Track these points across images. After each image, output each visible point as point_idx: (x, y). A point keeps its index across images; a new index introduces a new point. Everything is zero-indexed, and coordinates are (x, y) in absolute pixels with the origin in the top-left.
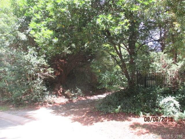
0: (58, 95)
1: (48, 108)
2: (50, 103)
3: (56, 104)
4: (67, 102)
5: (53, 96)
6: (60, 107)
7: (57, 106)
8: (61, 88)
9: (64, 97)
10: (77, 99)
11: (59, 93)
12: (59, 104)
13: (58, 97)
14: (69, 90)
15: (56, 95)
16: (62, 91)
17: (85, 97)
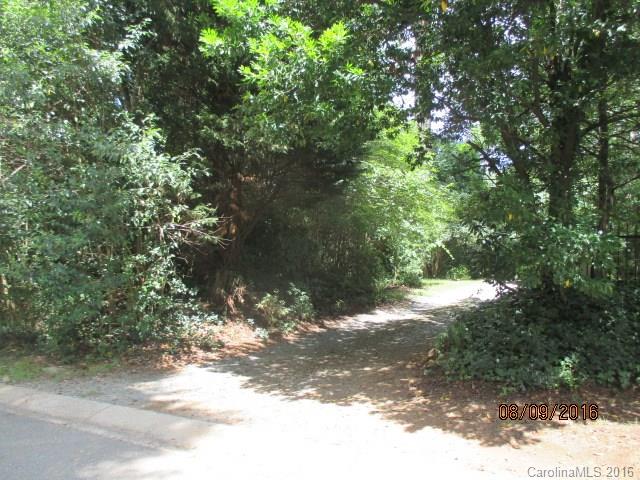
0: (225, 313)
1: (210, 368)
2: (206, 348)
3: (229, 349)
4: (265, 342)
5: (209, 319)
6: (256, 361)
7: (239, 358)
8: (238, 286)
9: (251, 320)
10: (296, 329)
11: (228, 306)
12: (243, 352)
13: (225, 323)
14: (269, 295)
15: (220, 314)
16: (244, 297)
17: (316, 323)
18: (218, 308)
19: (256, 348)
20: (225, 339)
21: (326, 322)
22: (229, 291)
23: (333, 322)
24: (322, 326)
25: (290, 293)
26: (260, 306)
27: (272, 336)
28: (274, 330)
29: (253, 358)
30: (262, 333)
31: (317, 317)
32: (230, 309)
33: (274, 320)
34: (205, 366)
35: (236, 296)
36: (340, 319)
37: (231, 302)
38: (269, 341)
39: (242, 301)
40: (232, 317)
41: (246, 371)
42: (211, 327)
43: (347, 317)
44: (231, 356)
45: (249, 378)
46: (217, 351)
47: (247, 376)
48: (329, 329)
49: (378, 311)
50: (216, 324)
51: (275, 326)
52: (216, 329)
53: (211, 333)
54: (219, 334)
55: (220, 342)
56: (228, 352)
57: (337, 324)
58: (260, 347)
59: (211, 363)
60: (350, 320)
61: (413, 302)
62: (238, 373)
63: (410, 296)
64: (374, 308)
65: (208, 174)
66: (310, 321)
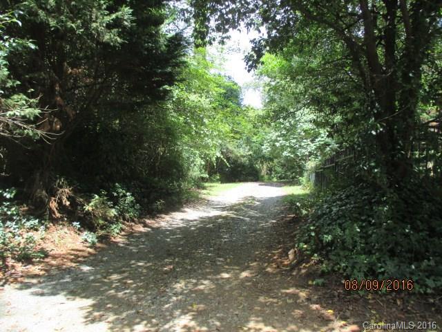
0: (47, 217)
1: (33, 290)
3: (54, 257)
5: (28, 224)
6: (91, 273)
7: (69, 271)
8: (61, 187)
9: (76, 224)
10: (122, 230)
11: (50, 209)
12: (71, 260)
13: (47, 228)
14: (97, 197)
15: (41, 217)
16: (69, 198)
17: (140, 223)
18: (39, 212)
19: (86, 254)
20: (48, 246)
21: (148, 221)
22: (52, 193)
23: (153, 221)
24: (145, 225)
25: (115, 194)
26: (88, 208)
27: (101, 239)
28: (101, 233)
29: (86, 268)
30: (90, 237)
31: (140, 217)
32: (52, 212)
33: (101, 222)
34: (28, 286)
35: (60, 199)
36: (158, 217)
37: (53, 205)
38: (98, 245)
39: (68, 203)
40: (55, 221)
41: (84, 290)
42: (30, 234)
43: (163, 216)
44: (59, 267)
45: (90, 302)
46: (40, 262)
47: (87, 297)
48: (153, 229)
49: (186, 209)
50: (37, 230)
51: (102, 228)
52: (37, 236)
53: (30, 240)
54: (41, 241)
55: (42, 251)
56: (54, 262)
57: (158, 223)
58: (89, 253)
59: (34, 281)
60: (167, 218)
61: (208, 201)
62: (73, 293)
63: (203, 196)
64: (182, 207)
65: (33, 47)
66: (133, 221)
